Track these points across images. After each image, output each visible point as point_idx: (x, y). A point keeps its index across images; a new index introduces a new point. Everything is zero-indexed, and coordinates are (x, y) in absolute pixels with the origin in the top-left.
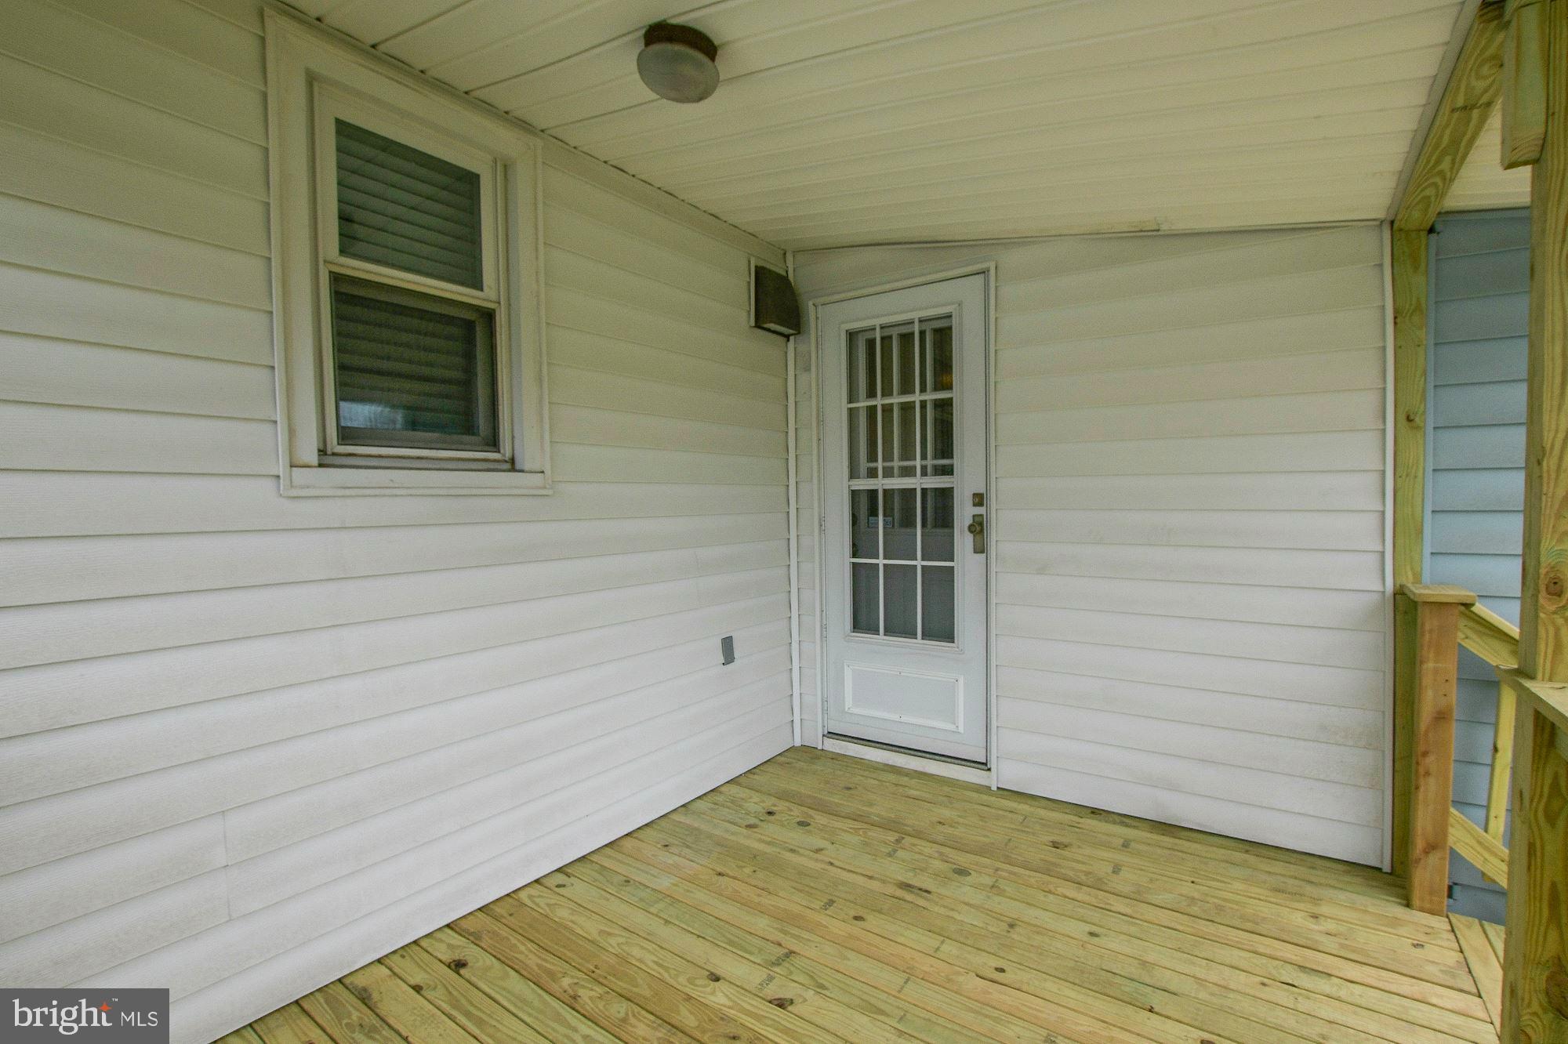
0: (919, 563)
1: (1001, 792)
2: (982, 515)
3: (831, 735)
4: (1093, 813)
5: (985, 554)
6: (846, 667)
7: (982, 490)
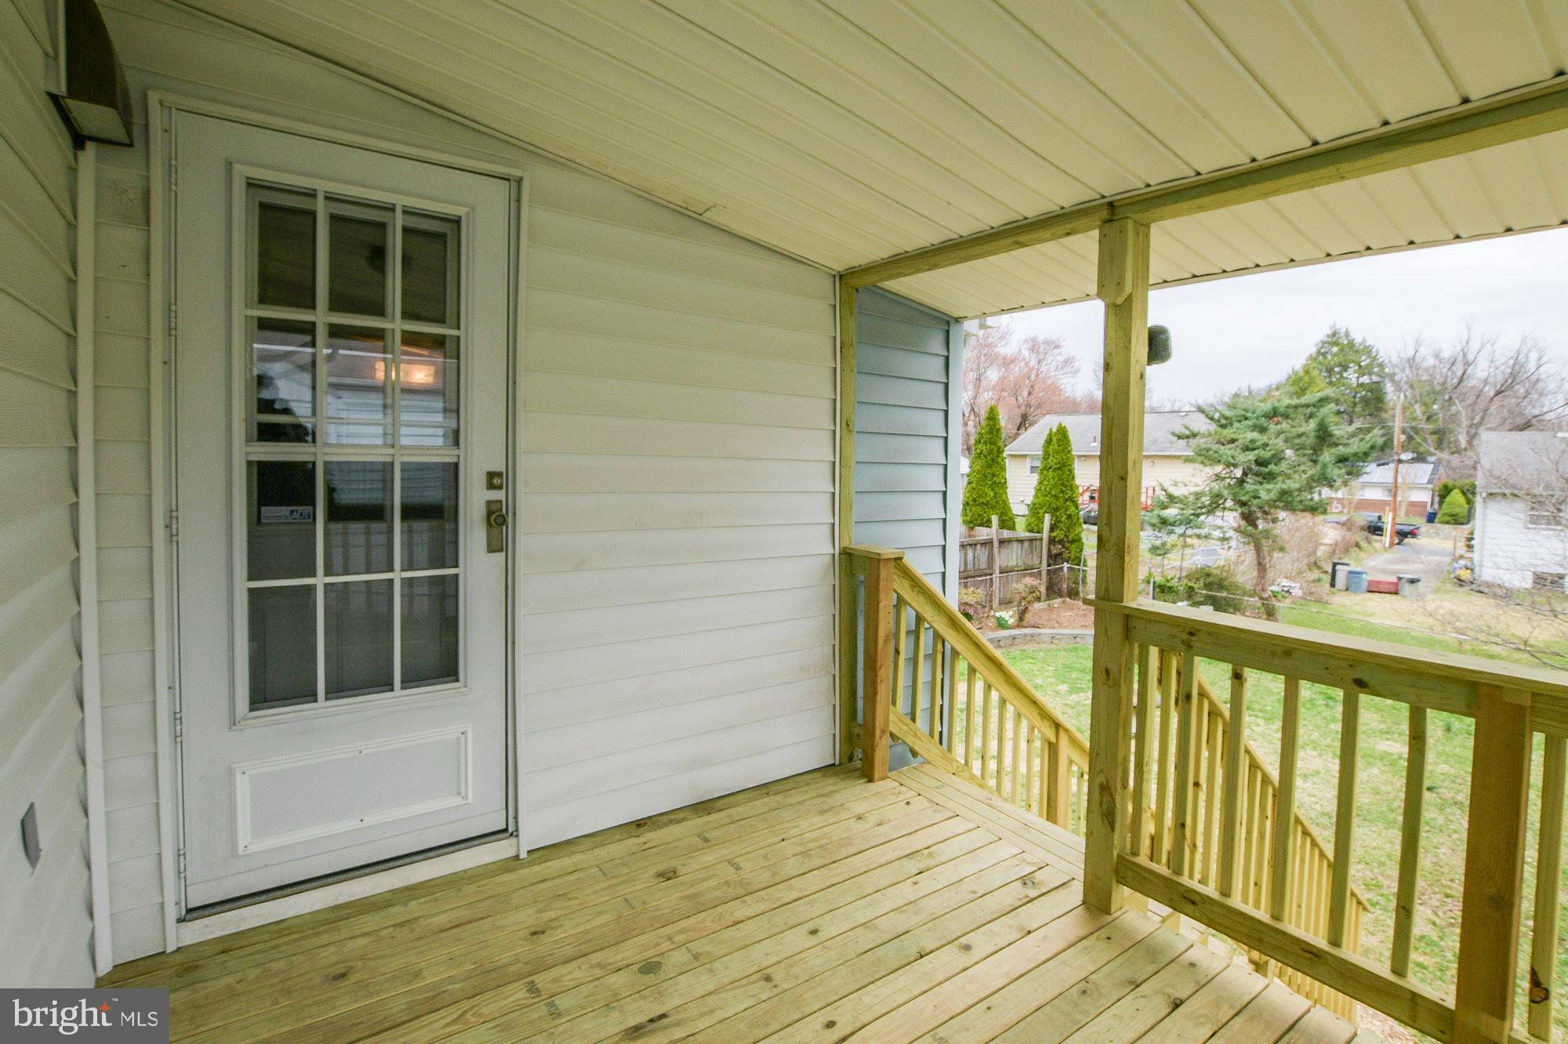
0: (397, 576)
1: (535, 856)
2: (500, 502)
3: (193, 913)
4: (639, 826)
5: (504, 553)
6: (238, 776)
7: (500, 467)
